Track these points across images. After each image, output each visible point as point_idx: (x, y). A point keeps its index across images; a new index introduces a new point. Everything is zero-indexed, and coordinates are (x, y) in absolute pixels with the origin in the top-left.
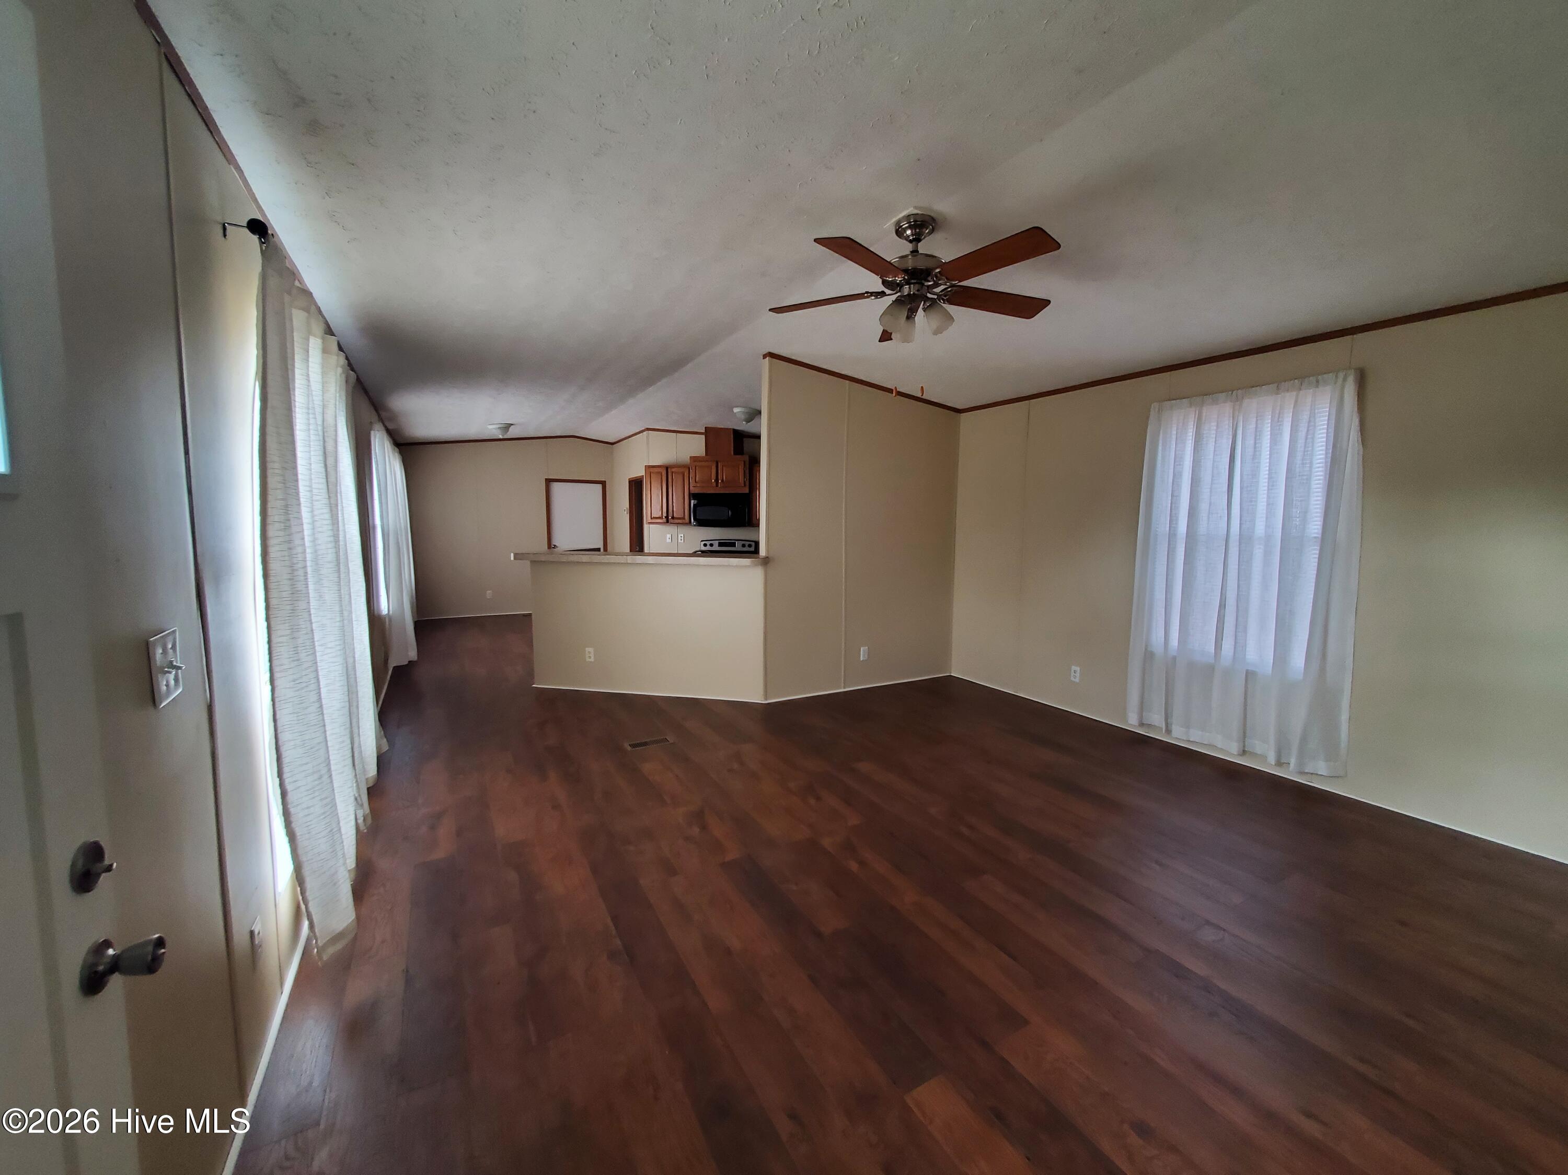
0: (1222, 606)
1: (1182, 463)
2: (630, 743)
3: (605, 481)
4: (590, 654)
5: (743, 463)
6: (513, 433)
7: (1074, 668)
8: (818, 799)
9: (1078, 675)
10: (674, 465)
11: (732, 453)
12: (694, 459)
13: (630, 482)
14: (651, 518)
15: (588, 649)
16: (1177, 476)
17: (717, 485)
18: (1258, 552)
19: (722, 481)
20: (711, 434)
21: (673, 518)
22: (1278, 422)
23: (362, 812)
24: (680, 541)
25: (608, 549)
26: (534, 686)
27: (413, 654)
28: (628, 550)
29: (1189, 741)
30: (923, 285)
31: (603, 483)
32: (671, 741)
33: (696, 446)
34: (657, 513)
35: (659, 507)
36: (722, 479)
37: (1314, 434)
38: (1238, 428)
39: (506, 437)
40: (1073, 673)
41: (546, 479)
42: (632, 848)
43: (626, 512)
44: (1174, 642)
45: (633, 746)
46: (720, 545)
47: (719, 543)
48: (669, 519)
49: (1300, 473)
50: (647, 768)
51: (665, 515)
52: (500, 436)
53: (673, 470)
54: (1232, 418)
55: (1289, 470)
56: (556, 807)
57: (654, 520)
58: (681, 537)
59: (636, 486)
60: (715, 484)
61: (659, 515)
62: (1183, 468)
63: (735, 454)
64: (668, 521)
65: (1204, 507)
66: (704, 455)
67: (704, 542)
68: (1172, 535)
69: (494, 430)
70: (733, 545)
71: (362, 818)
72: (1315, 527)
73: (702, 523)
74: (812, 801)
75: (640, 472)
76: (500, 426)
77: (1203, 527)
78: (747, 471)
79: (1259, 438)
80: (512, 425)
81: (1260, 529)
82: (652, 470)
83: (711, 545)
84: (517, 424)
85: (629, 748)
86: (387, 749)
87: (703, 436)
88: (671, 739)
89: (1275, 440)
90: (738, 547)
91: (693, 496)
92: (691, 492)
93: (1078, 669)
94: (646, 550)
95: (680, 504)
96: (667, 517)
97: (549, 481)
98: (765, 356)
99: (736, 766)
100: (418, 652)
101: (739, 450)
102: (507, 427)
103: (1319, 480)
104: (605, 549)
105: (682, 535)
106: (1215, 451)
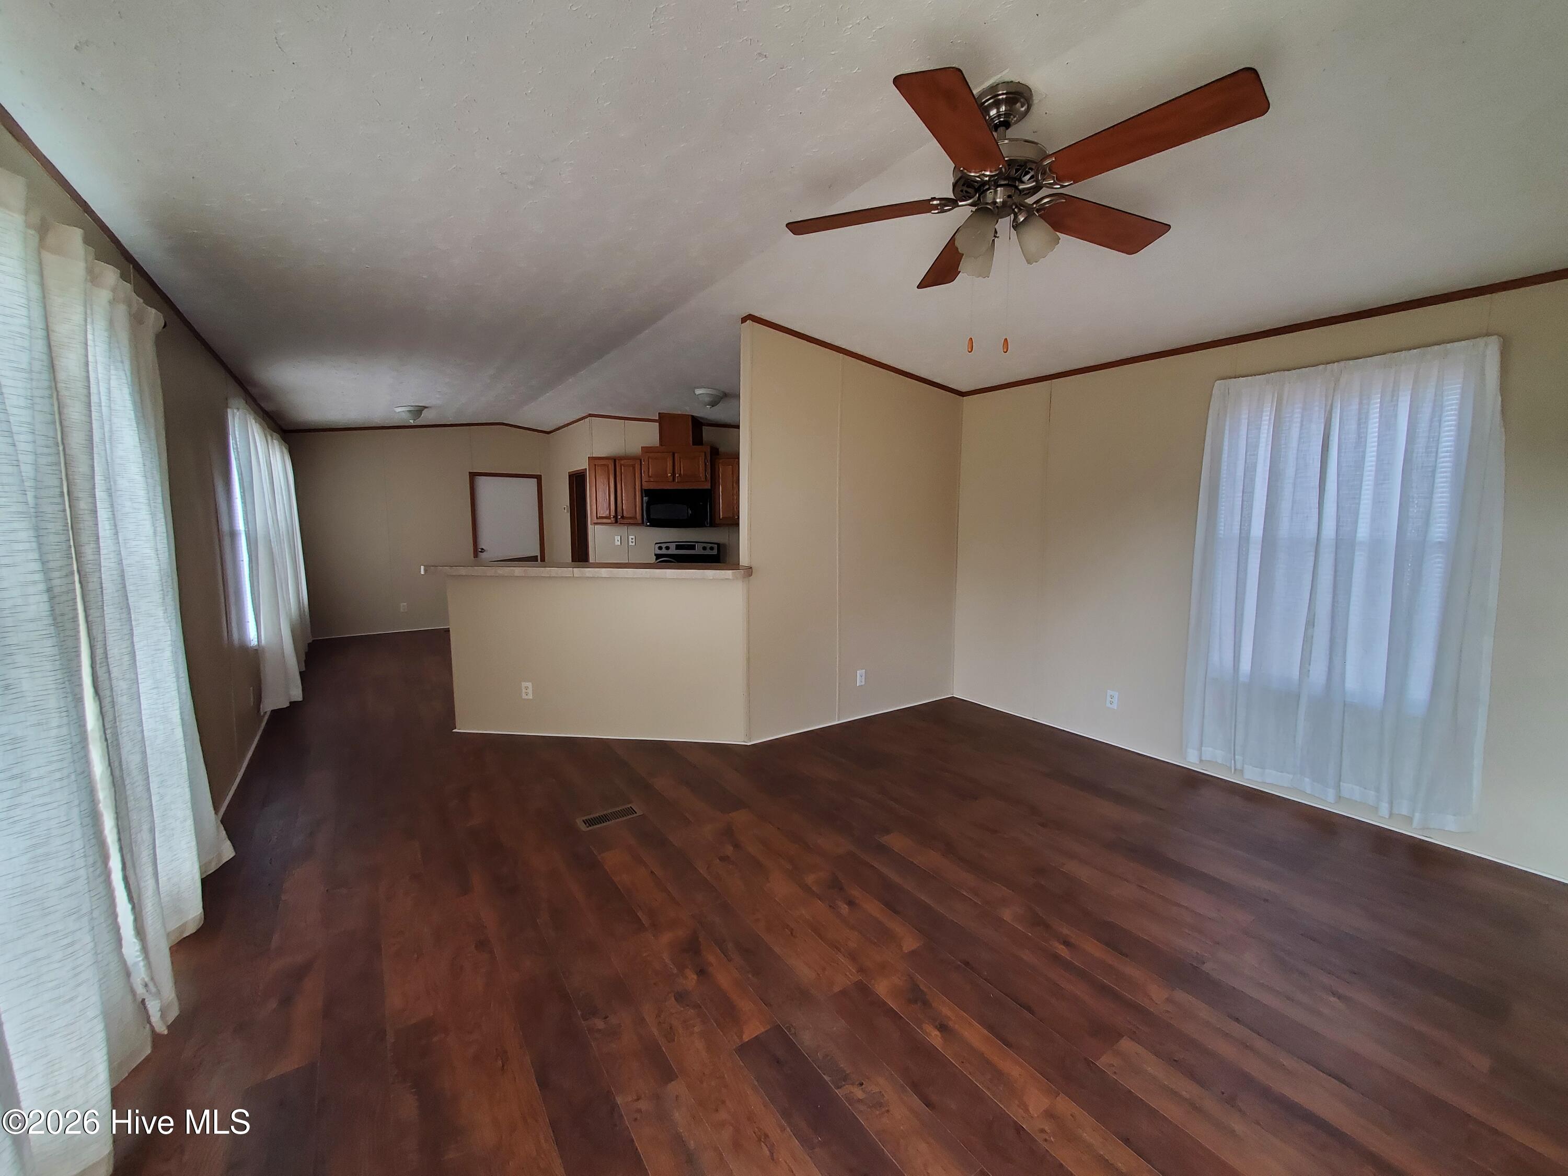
0: (1311, 623)
1: (1256, 453)
2: (584, 818)
3: (541, 475)
4: (528, 690)
5: (704, 454)
6: (428, 417)
7: (1110, 692)
8: (851, 903)
9: (1115, 700)
10: (623, 457)
11: (691, 442)
12: (646, 450)
13: (569, 476)
14: (597, 518)
15: (524, 684)
16: (1250, 470)
17: (674, 480)
18: (1360, 560)
19: (680, 475)
20: (666, 421)
21: (623, 517)
22: (1392, 401)
23: (159, 1005)
24: (630, 544)
25: (546, 558)
26: (454, 731)
27: (297, 694)
28: (569, 558)
29: (1265, 783)
30: (1016, 188)
31: (539, 478)
32: (639, 813)
33: (649, 435)
34: (603, 512)
35: (606, 505)
36: (679, 472)
37: (1440, 416)
38: (1334, 410)
39: (418, 422)
40: (1109, 699)
41: (470, 473)
42: (599, 1024)
43: (566, 511)
44: (1246, 665)
45: (589, 823)
46: (678, 547)
47: (676, 545)
48: (618, 519)
49: (1423, 463)
50: (612, 859)
51: (613, 513)
52: (411, 421)
53: (622, 462)
54: (1324, 399)
55: (1407, 460)
56: (482, 945)
57: (600, 520)
58: (632, 539)
59: (577, 481)
60: (671, 478)
61: (606, 513)
62: (1257, 459)
63: (693, 445)
64: (616, 522)
65: (1285, 506)
66: (658, 445)
67: (659, 545)
68: (1244, 538)
69: (403, 414)
70: (693, 547)
71: (159, 1014)
72: (1439, 530)
73: (655, 523)
74: (844, 909)
75: (581, 464)
76: (412, 409)
77: (1284, 528)
78: (708, 464)
79: (1365, 422)
80: (425, 407)
81: (1363, 531)
82: (597, 462)
83: (667, 548)
84: (430, 407)
85: (583, 828)
86: (232, 856)
87: (657, 424)
88: (639, 809)
89: (1388, 424)
90: (698, 551)
91: (646, 492)
92: (643, 488)
93: (1116, 694)
94: (591, 560)
95: (632, 502)
96: (616, 517)
97: (473, 476)
98: (744, 320)
99: (729, 850)
100: (303, 690)
101: (698, 440)
102: (419, 411)
103: (1445, 472)
104: (543, 560)
105: (633, 537)
106: (1300, 438)
